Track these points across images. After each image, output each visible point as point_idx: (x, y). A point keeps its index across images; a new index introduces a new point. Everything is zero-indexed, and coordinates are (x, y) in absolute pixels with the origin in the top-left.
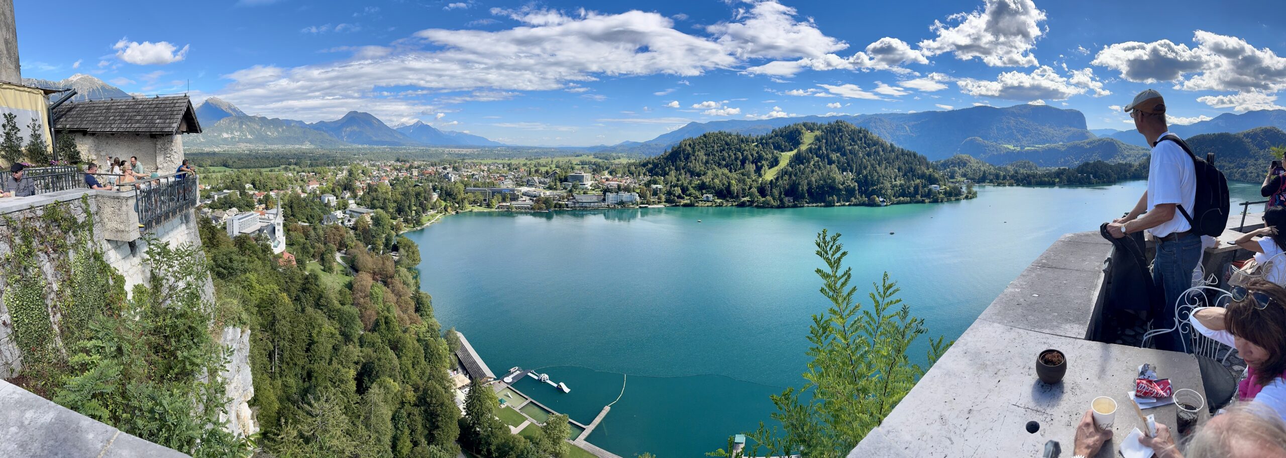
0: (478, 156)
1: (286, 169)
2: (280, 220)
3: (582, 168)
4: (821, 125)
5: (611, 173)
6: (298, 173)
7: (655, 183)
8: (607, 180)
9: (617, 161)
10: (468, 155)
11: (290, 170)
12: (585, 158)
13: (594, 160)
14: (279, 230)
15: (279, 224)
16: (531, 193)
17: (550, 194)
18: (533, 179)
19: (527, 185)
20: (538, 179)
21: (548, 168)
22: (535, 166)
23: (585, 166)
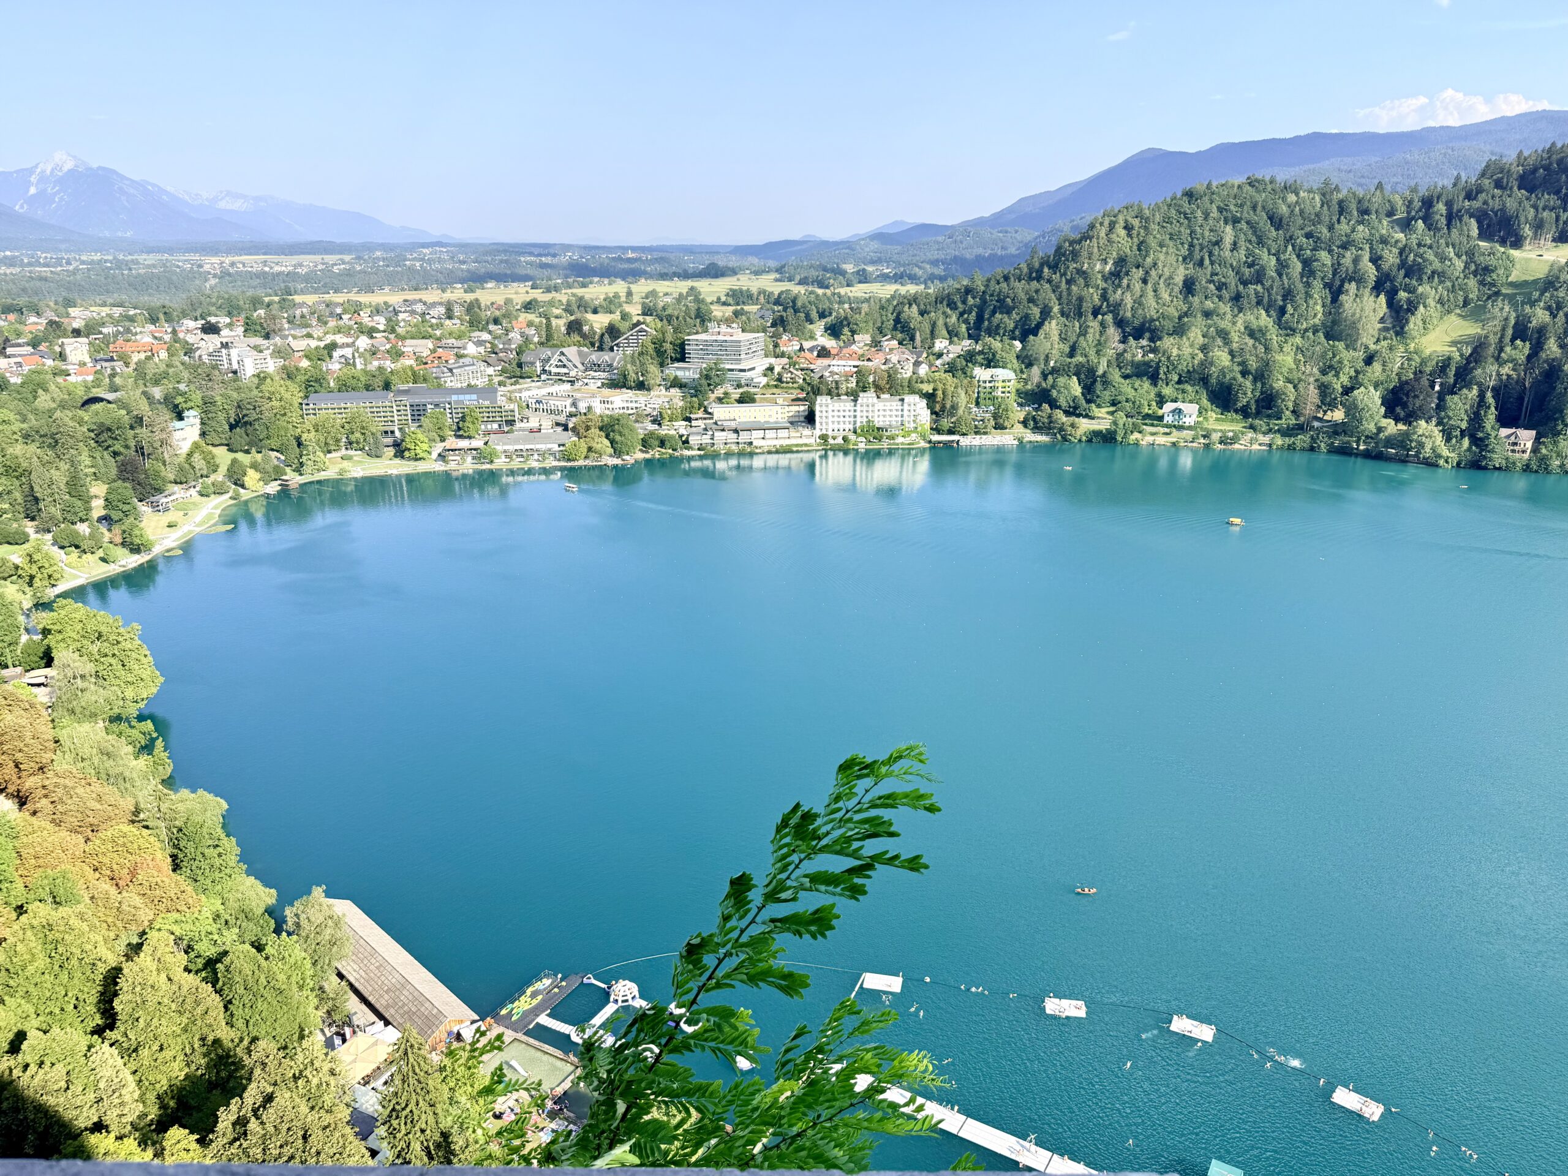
0: (346, 280)
3: (736, 314)
5: (834, 331)
8: (824, 353)
9: (858, 291)
10: (308, 278)
12: (745, 282)
13: (776, 289)
16: (557, 403)
17: (625, 405)
18: (562, 354)
19: (544, 377)
20: (580, 353)
21: (616, 317)
22: (568, 310)
23: (746, 308)
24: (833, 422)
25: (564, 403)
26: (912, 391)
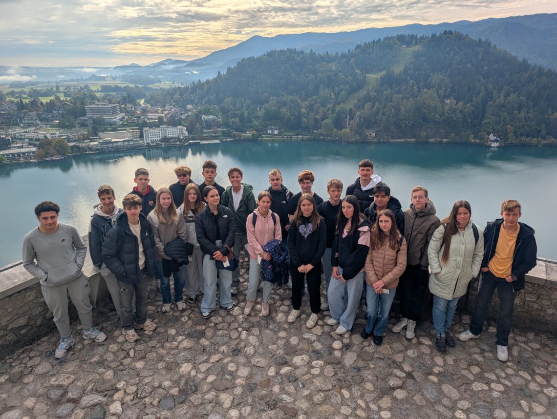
3: (106, 96)
4: (422, 38)
5: (147, 102)
7: (208, 113)
8: (144, 111)
9: (156, 86)
12: (109, 82)
13: (122, 85)
16: (29, 135)
17: (61, 135)
18: (29, 115)
19: (21, 125)
20: (38, 114)
21: (53, 98)
22: (30, 95)
23: (110, 93)
24: (151, 138)
25: (32, 135)
26: (180, 124)
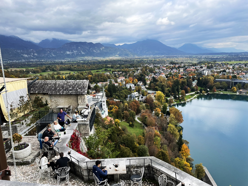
0: (226, 59)
1: (106, 70)
2: (105, 99)
6: (113, 72)
11: (108, 71)
14: (104, 105)
15: (104, 102)
